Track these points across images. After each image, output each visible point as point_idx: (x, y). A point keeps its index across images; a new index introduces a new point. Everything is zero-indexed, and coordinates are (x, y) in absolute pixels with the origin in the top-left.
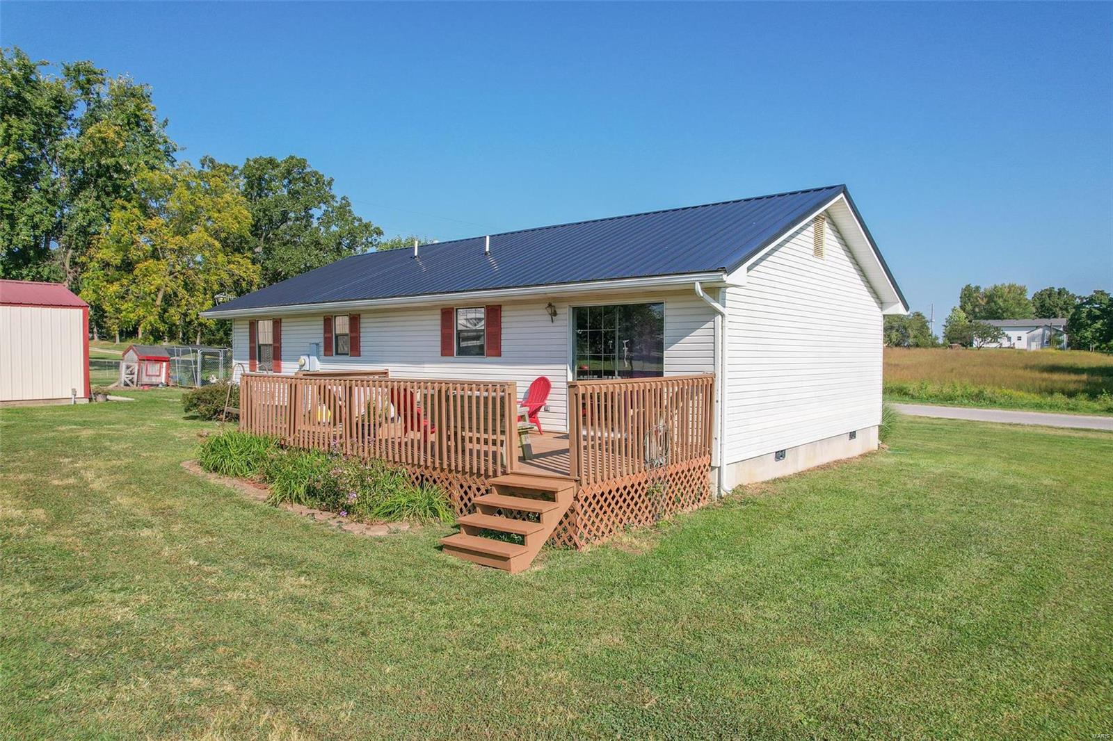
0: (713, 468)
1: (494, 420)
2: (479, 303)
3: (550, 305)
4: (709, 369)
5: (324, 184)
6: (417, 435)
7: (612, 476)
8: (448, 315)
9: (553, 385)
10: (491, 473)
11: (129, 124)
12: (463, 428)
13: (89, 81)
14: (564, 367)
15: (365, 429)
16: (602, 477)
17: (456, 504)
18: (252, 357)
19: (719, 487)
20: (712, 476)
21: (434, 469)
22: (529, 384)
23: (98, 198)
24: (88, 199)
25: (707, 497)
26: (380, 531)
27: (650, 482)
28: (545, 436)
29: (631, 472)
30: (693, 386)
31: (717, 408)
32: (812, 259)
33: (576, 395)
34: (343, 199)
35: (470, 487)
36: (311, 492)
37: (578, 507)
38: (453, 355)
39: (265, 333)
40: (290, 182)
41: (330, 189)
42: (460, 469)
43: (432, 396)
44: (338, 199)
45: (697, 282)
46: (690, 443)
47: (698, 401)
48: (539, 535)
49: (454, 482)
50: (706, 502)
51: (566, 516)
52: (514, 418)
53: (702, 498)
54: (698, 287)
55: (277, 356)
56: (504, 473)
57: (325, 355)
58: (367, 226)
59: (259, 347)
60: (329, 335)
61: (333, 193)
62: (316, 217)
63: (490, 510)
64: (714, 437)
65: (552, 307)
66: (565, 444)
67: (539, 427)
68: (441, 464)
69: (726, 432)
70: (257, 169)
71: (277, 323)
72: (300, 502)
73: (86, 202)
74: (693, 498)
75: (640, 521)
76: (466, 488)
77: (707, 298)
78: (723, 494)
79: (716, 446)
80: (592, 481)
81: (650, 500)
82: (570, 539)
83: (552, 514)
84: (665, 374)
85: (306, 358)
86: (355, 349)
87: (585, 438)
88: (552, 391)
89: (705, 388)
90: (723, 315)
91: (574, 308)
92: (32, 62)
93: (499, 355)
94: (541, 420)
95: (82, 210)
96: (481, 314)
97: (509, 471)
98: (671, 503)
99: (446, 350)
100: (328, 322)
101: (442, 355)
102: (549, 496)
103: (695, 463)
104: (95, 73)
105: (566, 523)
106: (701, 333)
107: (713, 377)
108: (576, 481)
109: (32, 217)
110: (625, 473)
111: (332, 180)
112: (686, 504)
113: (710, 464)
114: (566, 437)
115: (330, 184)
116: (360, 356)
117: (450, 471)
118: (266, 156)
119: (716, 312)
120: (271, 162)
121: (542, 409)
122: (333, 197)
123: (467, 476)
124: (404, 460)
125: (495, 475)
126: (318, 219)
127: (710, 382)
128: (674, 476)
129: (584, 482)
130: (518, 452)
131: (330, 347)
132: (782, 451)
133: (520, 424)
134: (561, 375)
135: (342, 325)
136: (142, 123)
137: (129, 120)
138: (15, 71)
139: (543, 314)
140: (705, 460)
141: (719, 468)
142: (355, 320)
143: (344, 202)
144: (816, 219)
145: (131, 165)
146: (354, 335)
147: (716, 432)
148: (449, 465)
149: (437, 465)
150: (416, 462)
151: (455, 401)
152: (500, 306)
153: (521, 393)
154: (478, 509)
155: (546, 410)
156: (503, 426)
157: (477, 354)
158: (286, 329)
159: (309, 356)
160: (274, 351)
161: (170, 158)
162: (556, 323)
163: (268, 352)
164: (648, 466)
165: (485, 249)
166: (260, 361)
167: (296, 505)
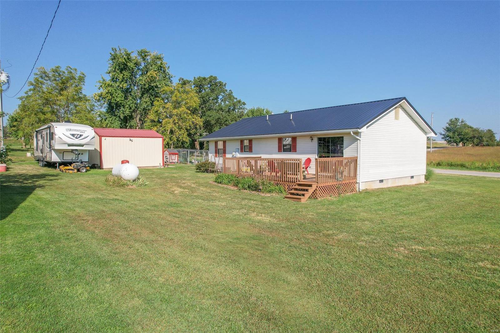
0: (357, 183)
1: (296, 168)
2: (289, 136)
3: (311, 137)
4: (356, 155)
5: (223, 85)
6: (274, 174)
7: (326, 182)
8: (280, 140)
9: (312, 160)
10: (295, 181)
11: (158, 70)
12: (288, 171)
13: (145, 56)
14: (315, 155)
15: (260, 172)
16: (324, 182)
17: (286, 190)
18: (216, 153)
19: (359, 188)
20: (357, 185)
21: (281, 181)
22: (305, 160)
23: (149, 97)
24: (146, 98)
25: (355, 191)
26: (269, 195)
27: (337, 185)
28: (309, 175)
29: (332, 182)
30: (352, 160)
31: (358, 166)
32: (394, 121)
33: (317, 161)
34: (230, 91)
35: (290, 186)
36: (249, 187)
37: (318, 189)
38: (282, 152)
39: (220, 145)
40: (211, 86)
41: (225, 87)
42: (287, 181)
43: (280, 162)
44: (228, 91)
45: (351, 131)
46: (351, 176)
47: (352, 165)
48: (308, 195)
49: (286, 184)
50: (355, 192)
51: (314, 191)
52: (302, 168)
53: (353, 191)
54: (352, 133)
55: (224, 152)
56: (299, 181)
57: (241, 152)
58: (239, 102)
59: (218, 150)
60: (242, 146)
61: (226, 89)
62: (220, 98)
63: (296, 189)
64: (357, 174)
65: (312, 138)
66: (315, 176)
67: (308, 173)
68: (282, 180)
69: (361, 173)
70: (199, 82)
71: (224, 142)
72: (246, 189)
73: (146, 99)
74: (351, 191)
75: (334, 195)
76: (289, 186)
77: (355, 135)
78: (360, 190)
79: (358, 176)
80: (321, 183)
81: (337, 189)
82: (316, 196)
83: (311, 190)
84: (344, 157)
85: (235, 153)
86: (251, 150)
87: (319, 175)
88: (311, 162)
89: (355, 161)
90: (360, 140)
91: (318, 138)
92: (129, 52)
93: (296, 152)
94: (308, 171)
95: (145, 102)
96: (290, 139)
97: (300, 181)
98: (344, 191)
99: (280, 150)
100: (242, 142)
101: (278, 152)
102: (310, 186)
103: (351, 181)
104: (147, 52)
105: (314, 193)
106: (354, 145)
107: (357, 157)
108: (317, 182)
109: (129, 105)
110: (330, 182)
111: (226, 84)
112: (348, 192)
113: (356, 182)
114: (315, 175)
115: (225, 85)
116: (252, 152)
117: (285, 182)
118: (202, 76)
119: (358, 139)
120: (204, 79)
121: (309, 167)
122: (226, 90)
123: (289, 183)
124: (272, 179)
125: (297, 181)
126: (221, 99)
127: (356, 159)
128: (344, 184)
129: (319, 183)
130: (302, 177)
131: (243, 149)
132: (382, 180)
133: (303, 170)
134: (314, 157)
135: (246, 143)
136: (162, 69)
137: (158, 68)
138: (125, 57)
139: (309, 140)
140: (355, 181)
141: (359, 183)
142: (250, 141)
143: (230, 92)
144: (396, 108)
145: (160, 85)
146: (250, 146)
147: (358, 173)
148: (285, 180)
149: (281, 180)
150: (275, 180)
151: (286, 164)
152: (296, 137)
153: (303, 161)
154: (293, 189)
155: (310, 168)
156: (299, 170)
157: (289, 152)
158: (227, 144)
159: (235, 152)
160: (224, 151)
161: (170, 80)
162: (313, 142)
163: (221, 151)
164: (337, 180)
165: (290, 118)
166: (218, 154)
167: (245, 190)
